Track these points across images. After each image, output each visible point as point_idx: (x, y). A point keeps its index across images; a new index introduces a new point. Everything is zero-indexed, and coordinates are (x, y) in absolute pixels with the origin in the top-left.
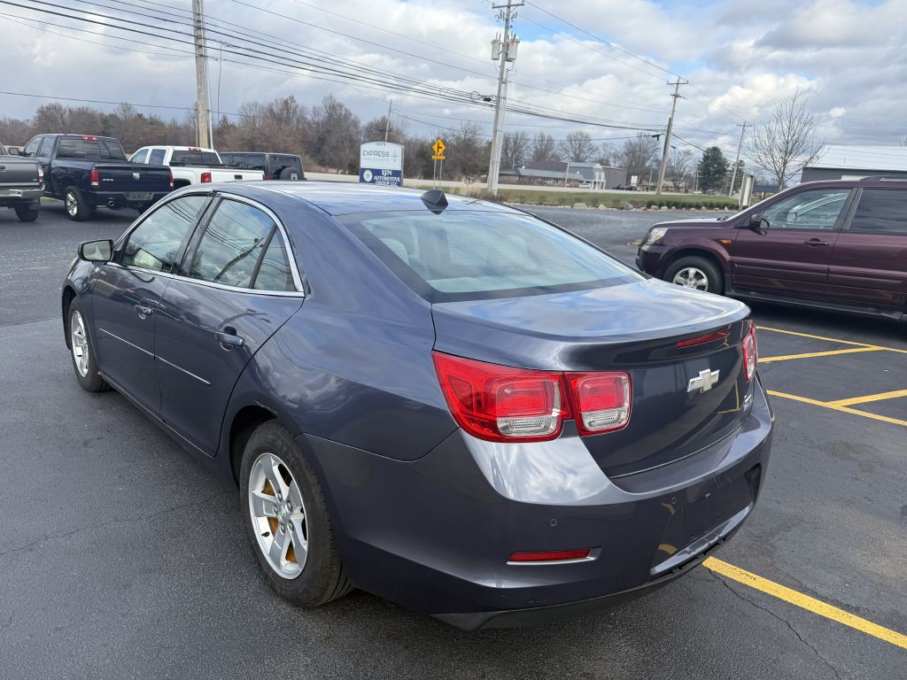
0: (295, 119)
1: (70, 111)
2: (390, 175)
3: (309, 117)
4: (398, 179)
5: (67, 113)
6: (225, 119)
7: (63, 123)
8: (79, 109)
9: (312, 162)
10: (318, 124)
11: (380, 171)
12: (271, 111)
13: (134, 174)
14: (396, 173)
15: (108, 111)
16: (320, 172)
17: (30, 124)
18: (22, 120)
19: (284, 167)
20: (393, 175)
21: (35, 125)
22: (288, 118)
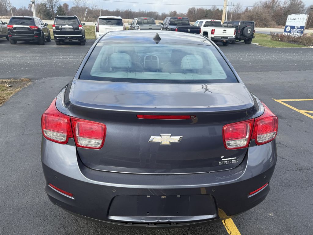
0: (275, 7)
1: (197, 9)
2: (298, 29)
3: (282, 5)
4: (302, 30)
5: (196, 10)
6: (247, 9)
7: (195, 13)
8: (200, 8)
9: (275, 24)
10: (285, 8)
11: (295, 26)
12: (266, 4)
13: (188, 30)
14: (302, 28)
15: (208, 8)
16: (278, 28)
17: (186, 14)
18: (184, 13)
19: (246, 26)
20: (300, 28)
21: (187, 14)
22: (273, 6)
